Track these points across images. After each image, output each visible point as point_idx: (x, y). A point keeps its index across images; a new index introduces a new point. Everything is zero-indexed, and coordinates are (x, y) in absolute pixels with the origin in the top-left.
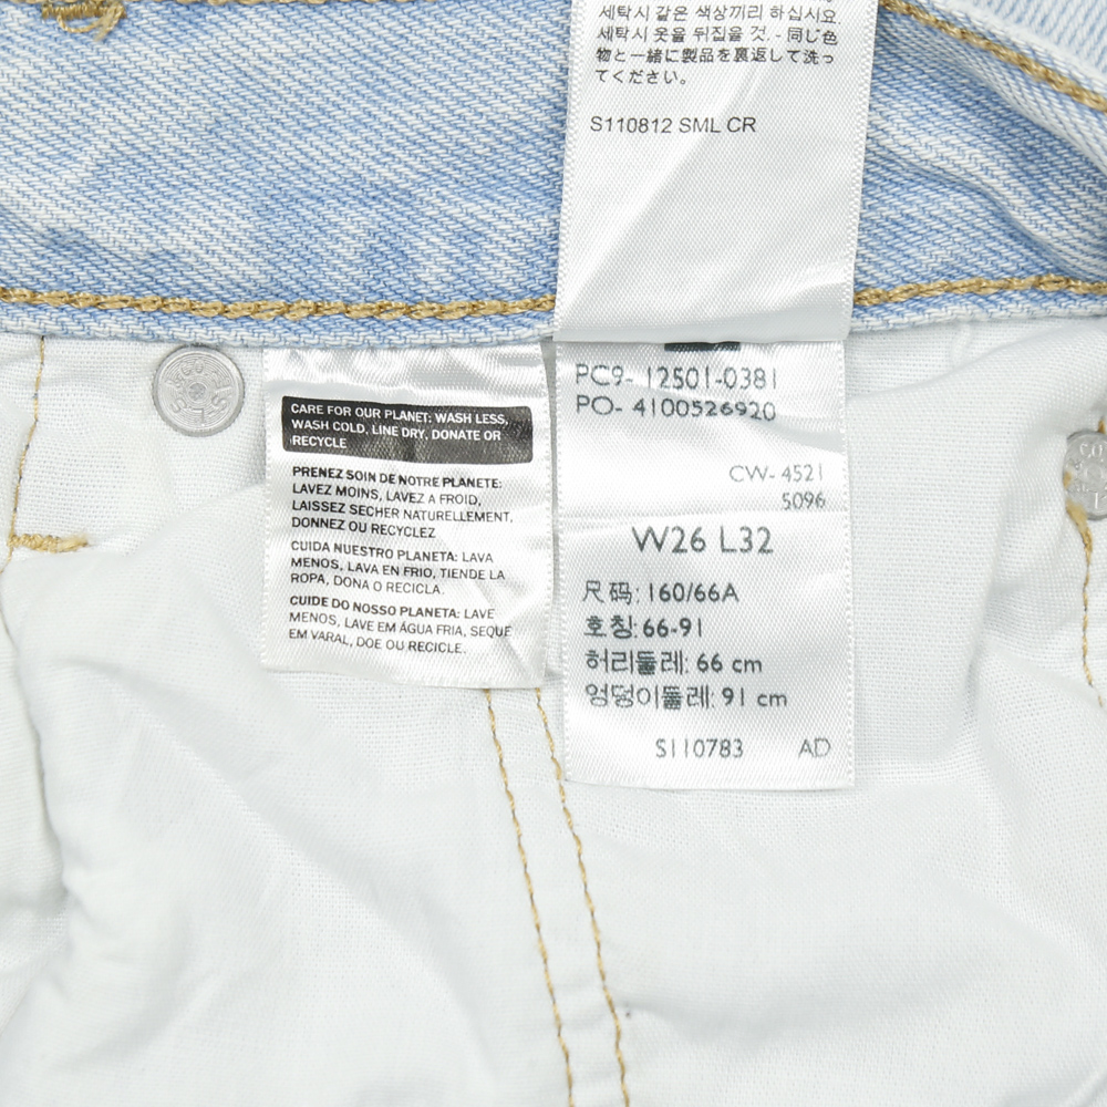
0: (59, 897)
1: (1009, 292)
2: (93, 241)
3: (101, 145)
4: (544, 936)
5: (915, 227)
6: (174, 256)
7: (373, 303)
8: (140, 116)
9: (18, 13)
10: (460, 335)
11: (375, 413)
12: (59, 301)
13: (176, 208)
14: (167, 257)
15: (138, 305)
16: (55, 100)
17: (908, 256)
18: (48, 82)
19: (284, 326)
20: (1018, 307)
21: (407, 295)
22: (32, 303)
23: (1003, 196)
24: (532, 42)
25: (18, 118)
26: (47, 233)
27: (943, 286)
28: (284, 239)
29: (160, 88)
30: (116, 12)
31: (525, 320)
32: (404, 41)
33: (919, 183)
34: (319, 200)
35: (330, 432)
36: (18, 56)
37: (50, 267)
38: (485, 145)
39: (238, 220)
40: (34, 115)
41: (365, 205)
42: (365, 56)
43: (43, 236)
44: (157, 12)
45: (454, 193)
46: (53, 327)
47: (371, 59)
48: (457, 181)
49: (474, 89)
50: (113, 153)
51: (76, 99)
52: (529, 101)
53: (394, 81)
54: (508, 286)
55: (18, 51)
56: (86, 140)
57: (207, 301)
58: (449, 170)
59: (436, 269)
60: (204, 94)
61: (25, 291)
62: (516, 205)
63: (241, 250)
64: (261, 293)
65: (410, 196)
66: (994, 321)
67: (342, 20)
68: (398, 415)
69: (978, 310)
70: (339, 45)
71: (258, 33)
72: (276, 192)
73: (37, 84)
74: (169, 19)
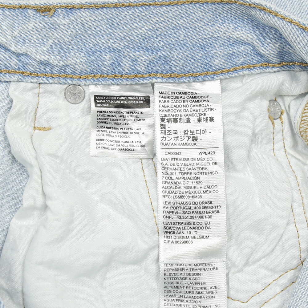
0: (45, 207)
1: (256, 67)
2: (50, 63)
3: (51, 41)
4: (155, 212)
5: (235, 54)
6: (68, 66)
7: (113, 75)
8: (60, 34)
9: (31, 11)
10: (133, 82)
11: (115, 98)
12: (43, 76)
13: (68, 55)
14: (67, 66)
15: (61, 76)
16: (40, 31)
17: (234, 61)
18: (39, 27)
19: (94, 80)
20: (258, 71)
21: (121, 73)
22: (37, 76)
23: (255, 44)
24: (147, 16)
25: (32, 35)
26: (40, 61)
27: (241, 67)
28: (93, 61)
29: (64, 28)
30: (53, 11)
31: (148, 79)
32: (118, 16)
33: (235, 44)
34: (100, 52)
35: (105, 103)
36: (32, 21)
37: (41, 68)
38: (137, 39)
39: (82, 57)
40: (36, 34)
41: (111, 53)
42: (110, 19)
43: (39, 62)
44: (63, 11)
45: (131, 51)
46: (42, 81)
47: (111, 20)
48: (131, 48)
49: (134, 27)
50: (54, 43)
51: (45, 31)
52: (147, 29)
53: (116, 25)
54: (143, 71)
55: (32, 20)
56: (48, 40)
57: (76, 75)
58: (129, 45)
59: (127, 68)
60: (74, 29)
61: (35, 74)
62: (145, 53)
63: (83, 64)
64: (88, 73)
65: (121, 51)
66: (252, 74)
67: (104, 11)
68: (120, 98)
69: (249, 72)
70: (103, 17)
71: (85, 15)
72: (91, 50)
73: (36, 27)
74: (65, 12)
